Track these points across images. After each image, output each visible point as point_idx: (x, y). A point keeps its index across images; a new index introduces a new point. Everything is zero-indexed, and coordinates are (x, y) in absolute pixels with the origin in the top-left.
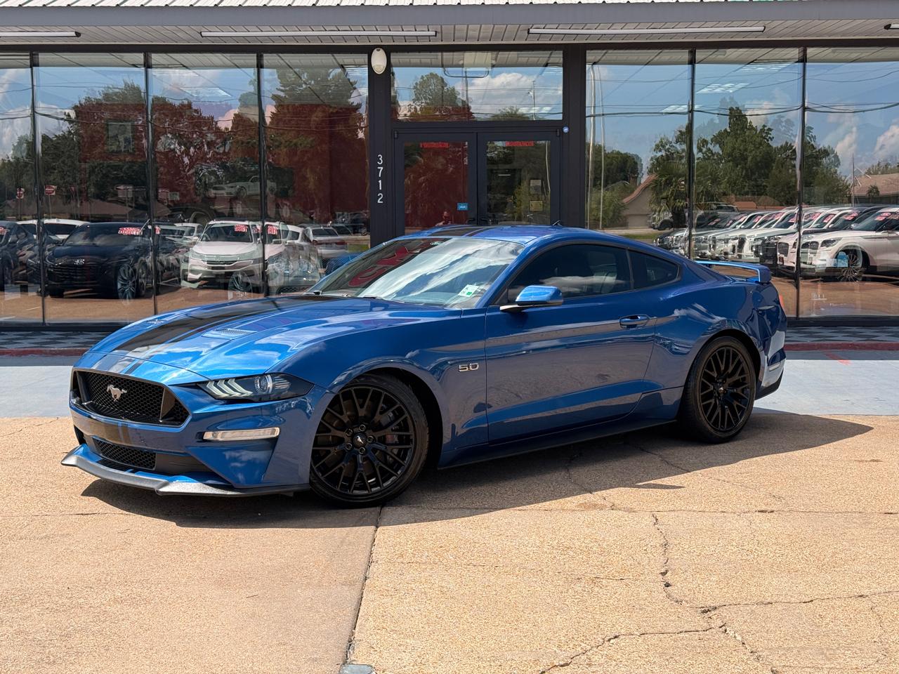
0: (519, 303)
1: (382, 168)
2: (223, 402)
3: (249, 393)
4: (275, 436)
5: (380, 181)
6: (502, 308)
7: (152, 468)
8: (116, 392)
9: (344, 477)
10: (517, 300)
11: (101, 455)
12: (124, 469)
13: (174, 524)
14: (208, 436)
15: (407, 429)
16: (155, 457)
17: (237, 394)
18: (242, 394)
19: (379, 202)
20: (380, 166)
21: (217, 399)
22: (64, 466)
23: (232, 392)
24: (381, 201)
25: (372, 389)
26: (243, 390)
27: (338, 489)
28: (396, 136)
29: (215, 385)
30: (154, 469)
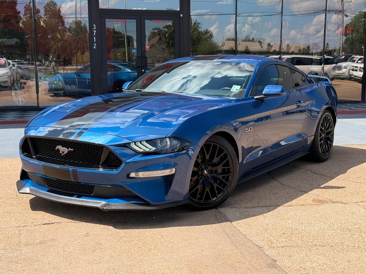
0: (264, 95)
1: (95, 31)
2: (141, 155)
3: (154, 148)
4: (173, 173)
5: (95, 38)
6: (255, 97)
7: (90, 194)
8: (63, 150)
9: (199, 193)
10: (263, 93)
11: (47, 186)
12: (72, 195)
13: (112, 227)
14: (133, 175)
15: (228, 165)
16: (94, 188)
17: (147, 150)
18: (151, 149)
19: (94, 48)
20: (94, 30)
21: (137, 153)
22: (21, 194)
23: (145, 148)
24: (95, 47)
25: (212, 144)
26: (152, 147)
27: (196, 201)
28: (102, 16)
29: (135, 144)
30: (92, 195)
